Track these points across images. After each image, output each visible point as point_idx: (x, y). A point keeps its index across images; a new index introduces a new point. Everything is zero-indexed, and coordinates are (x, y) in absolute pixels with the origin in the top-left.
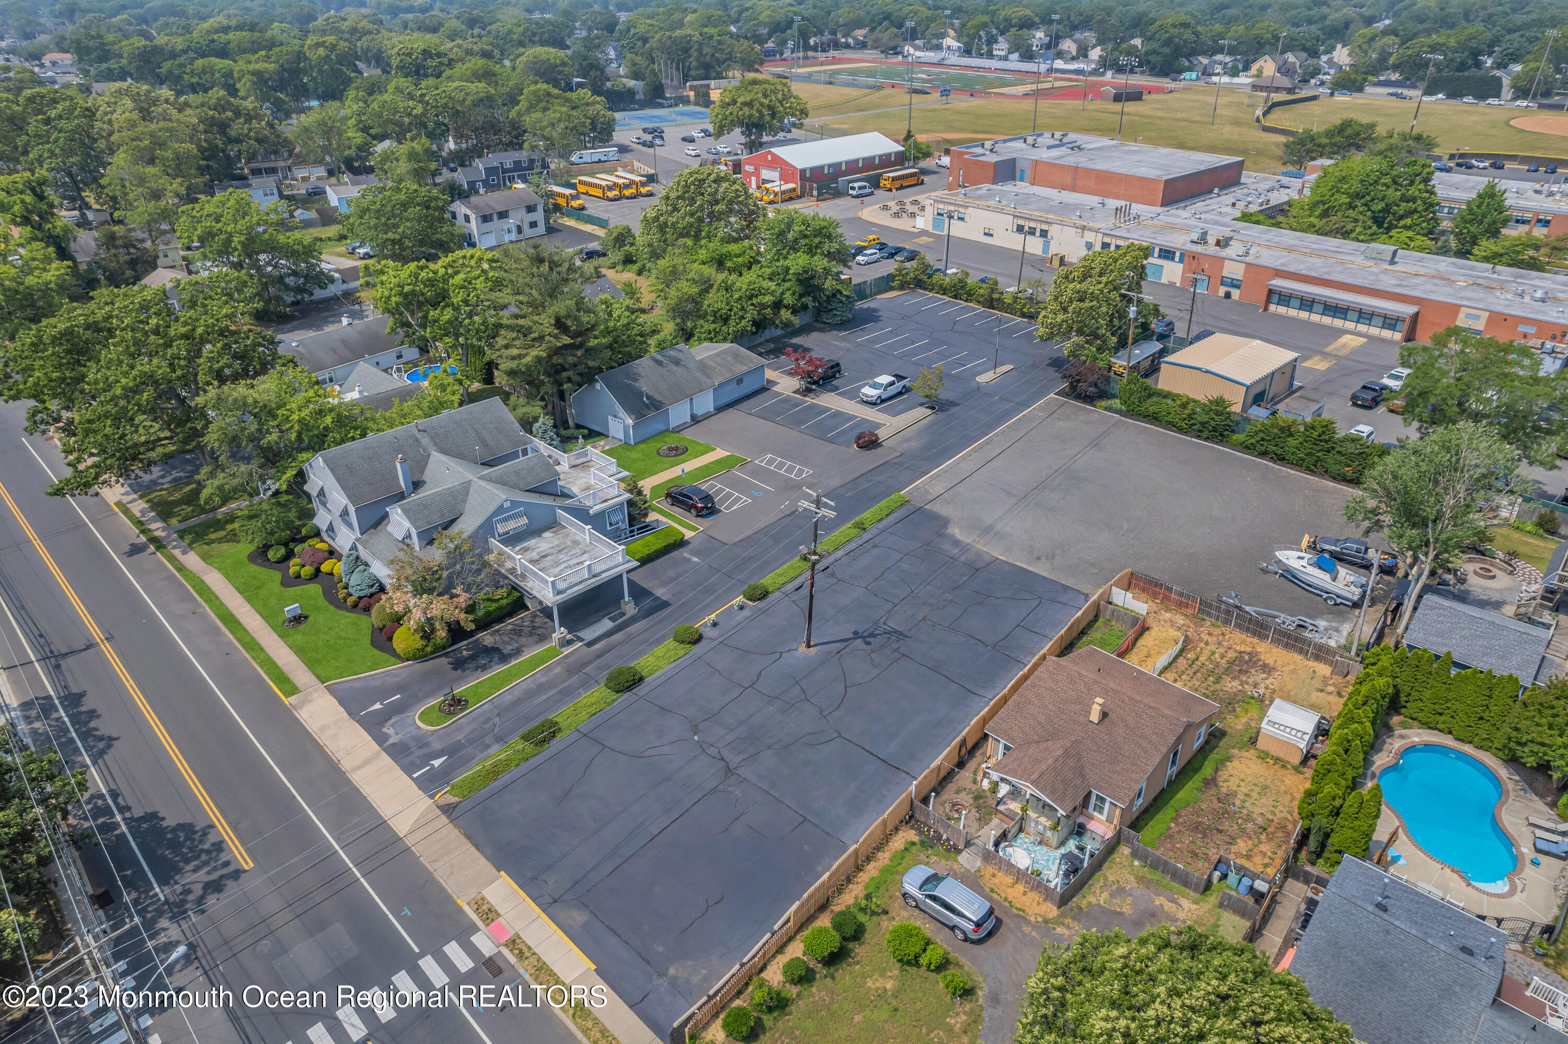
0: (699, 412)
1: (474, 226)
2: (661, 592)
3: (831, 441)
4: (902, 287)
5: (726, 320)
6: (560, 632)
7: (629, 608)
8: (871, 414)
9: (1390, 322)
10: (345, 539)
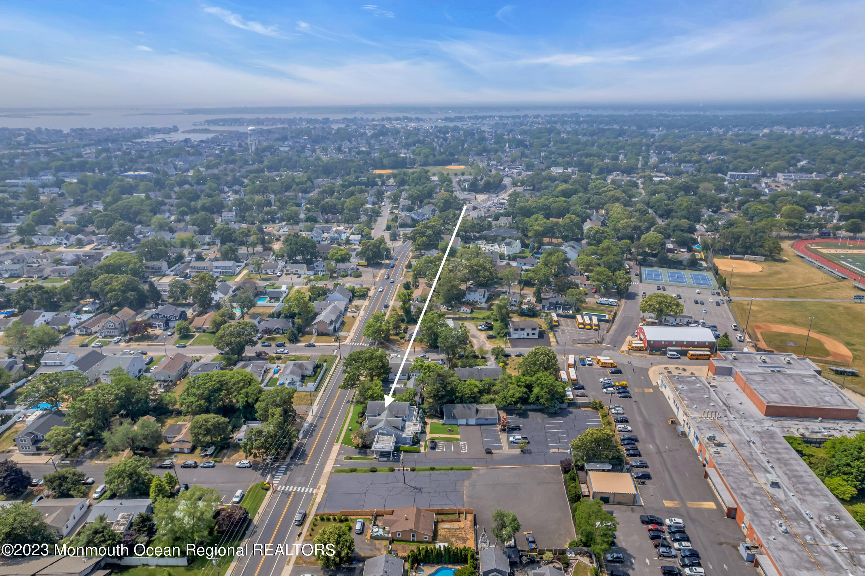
0: (468, 423)
1: (511, 331)
3: (483, 446)
6: (376, 456)
7: (392, 459)
8: (505, 445)
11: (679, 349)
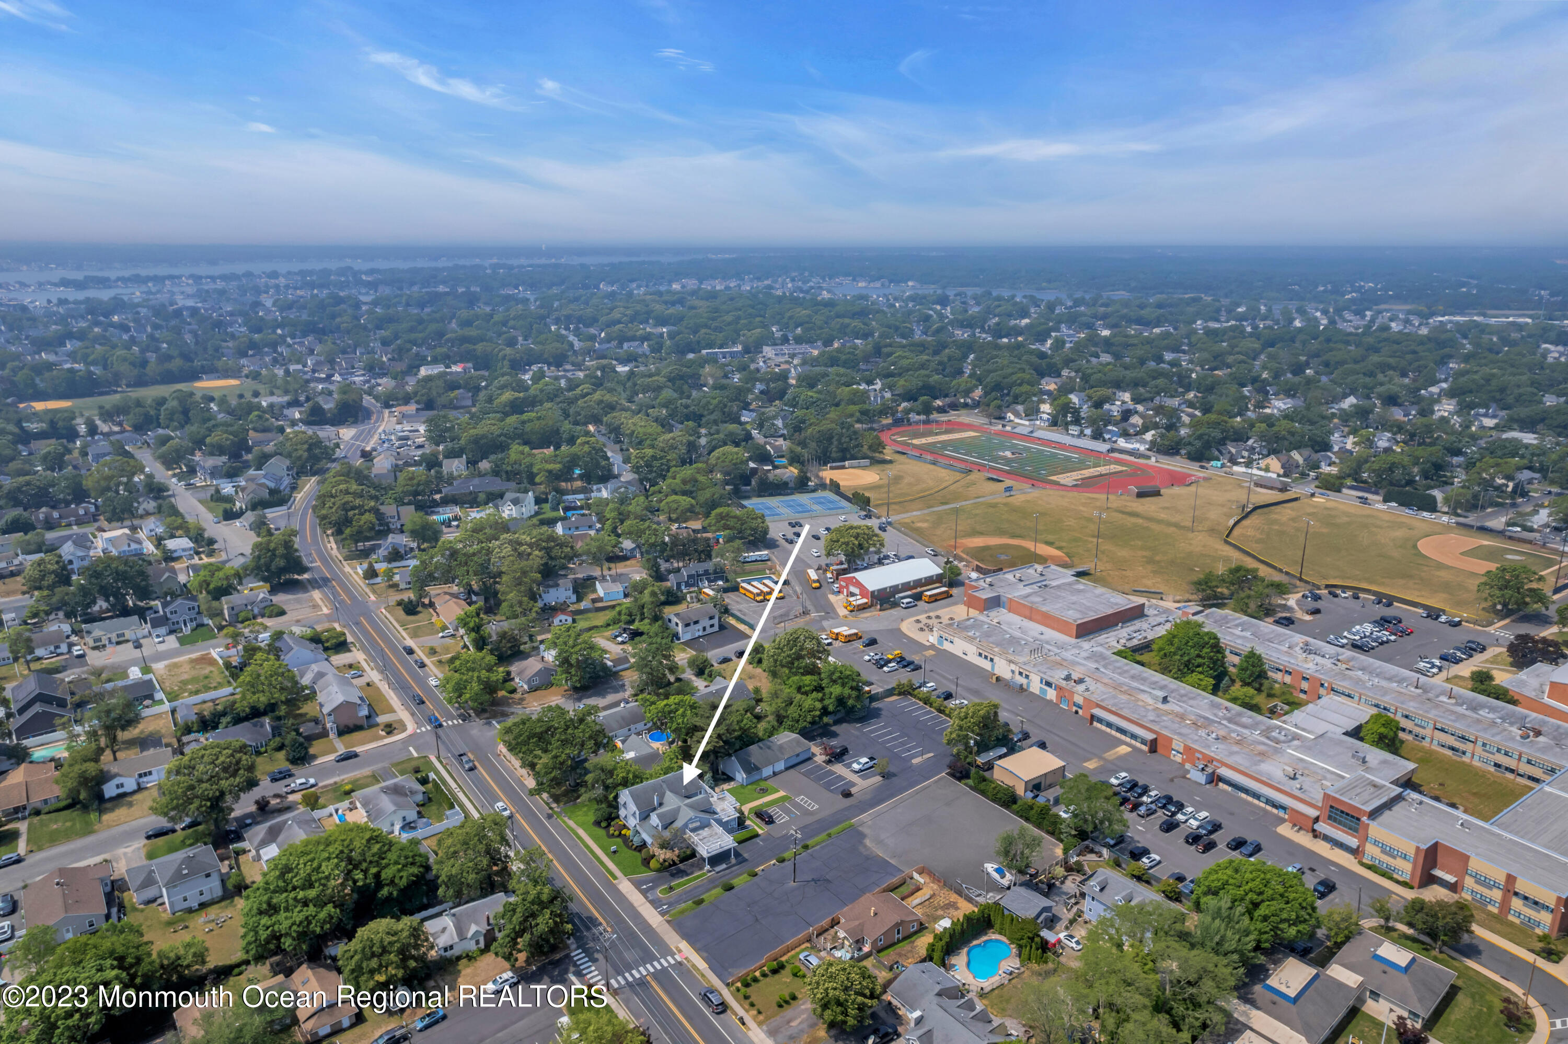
0: (777, 770)
1: (680, 629)
2: (746, 855)
3: (831, 791)
4: (899, 694)
5: (798, 721)
6: (708, 867)
7: (733, 860)
8: (854, 778)
9: (1144, 742)
10: (632, 822)
11: (909, 593)
